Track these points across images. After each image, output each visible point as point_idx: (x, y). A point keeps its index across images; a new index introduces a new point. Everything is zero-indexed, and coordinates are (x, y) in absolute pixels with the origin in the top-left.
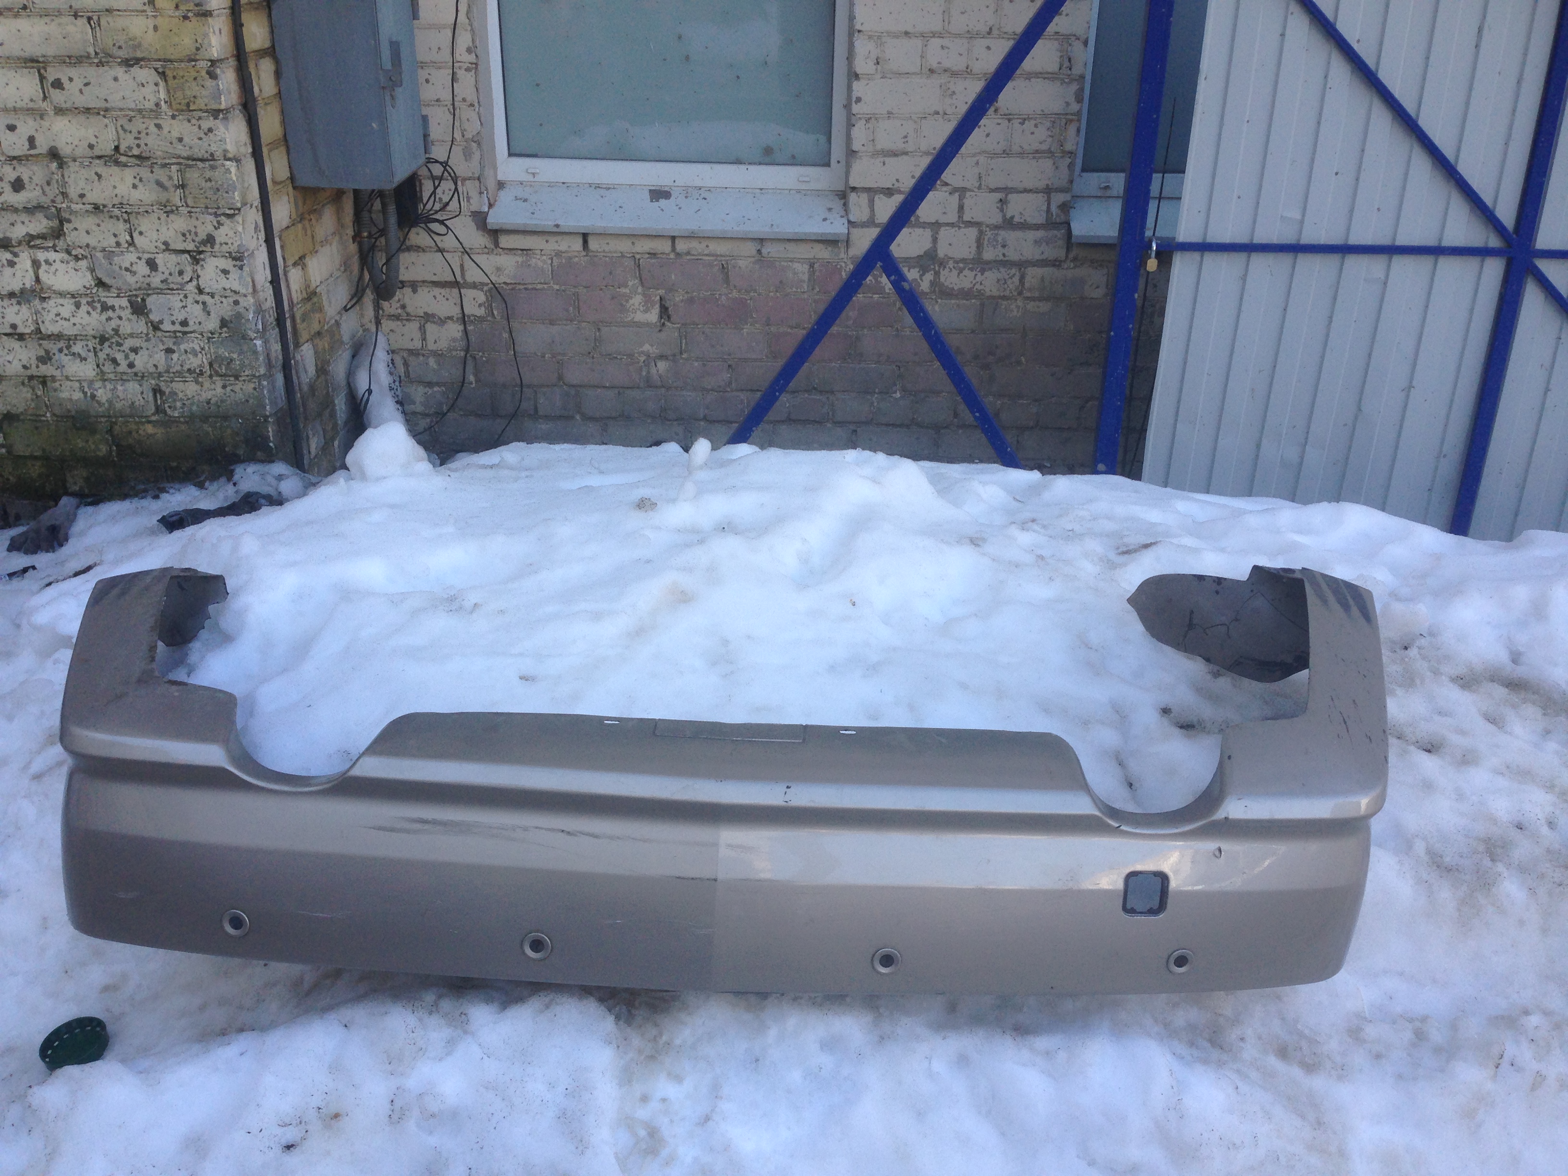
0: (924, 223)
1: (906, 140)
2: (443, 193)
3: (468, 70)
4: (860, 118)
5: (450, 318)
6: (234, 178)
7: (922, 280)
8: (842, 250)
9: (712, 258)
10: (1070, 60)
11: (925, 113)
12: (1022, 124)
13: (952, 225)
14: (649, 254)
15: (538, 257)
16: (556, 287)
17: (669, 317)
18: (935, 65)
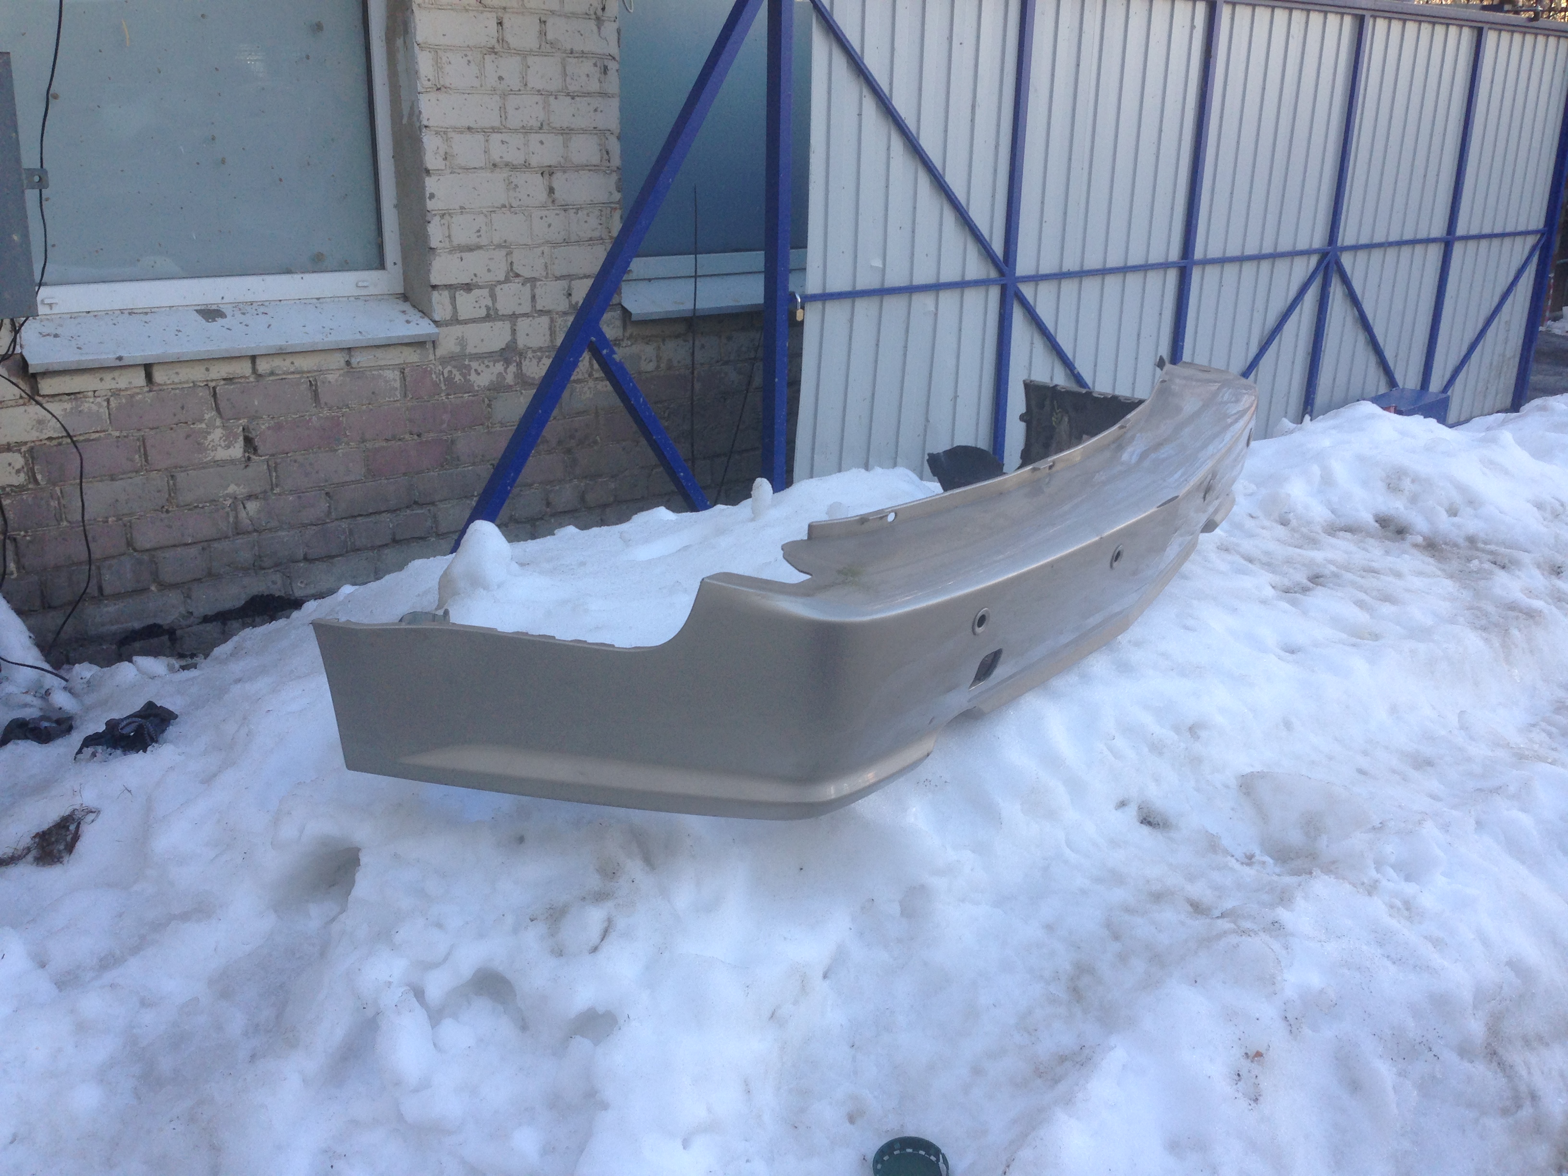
0: (503, 315)
1: (479, 234)
4: (435, 215)
7: (506, 372)
8: (431, 351)
9: (298, 376)
10: (608, 153)
11: (493, 207)
12: (577, 213)
13: (526, 315)
14: (224, 379)
15: (91, 400)
16: (117, 434)
17: (255, 450)
18: (498, 160)
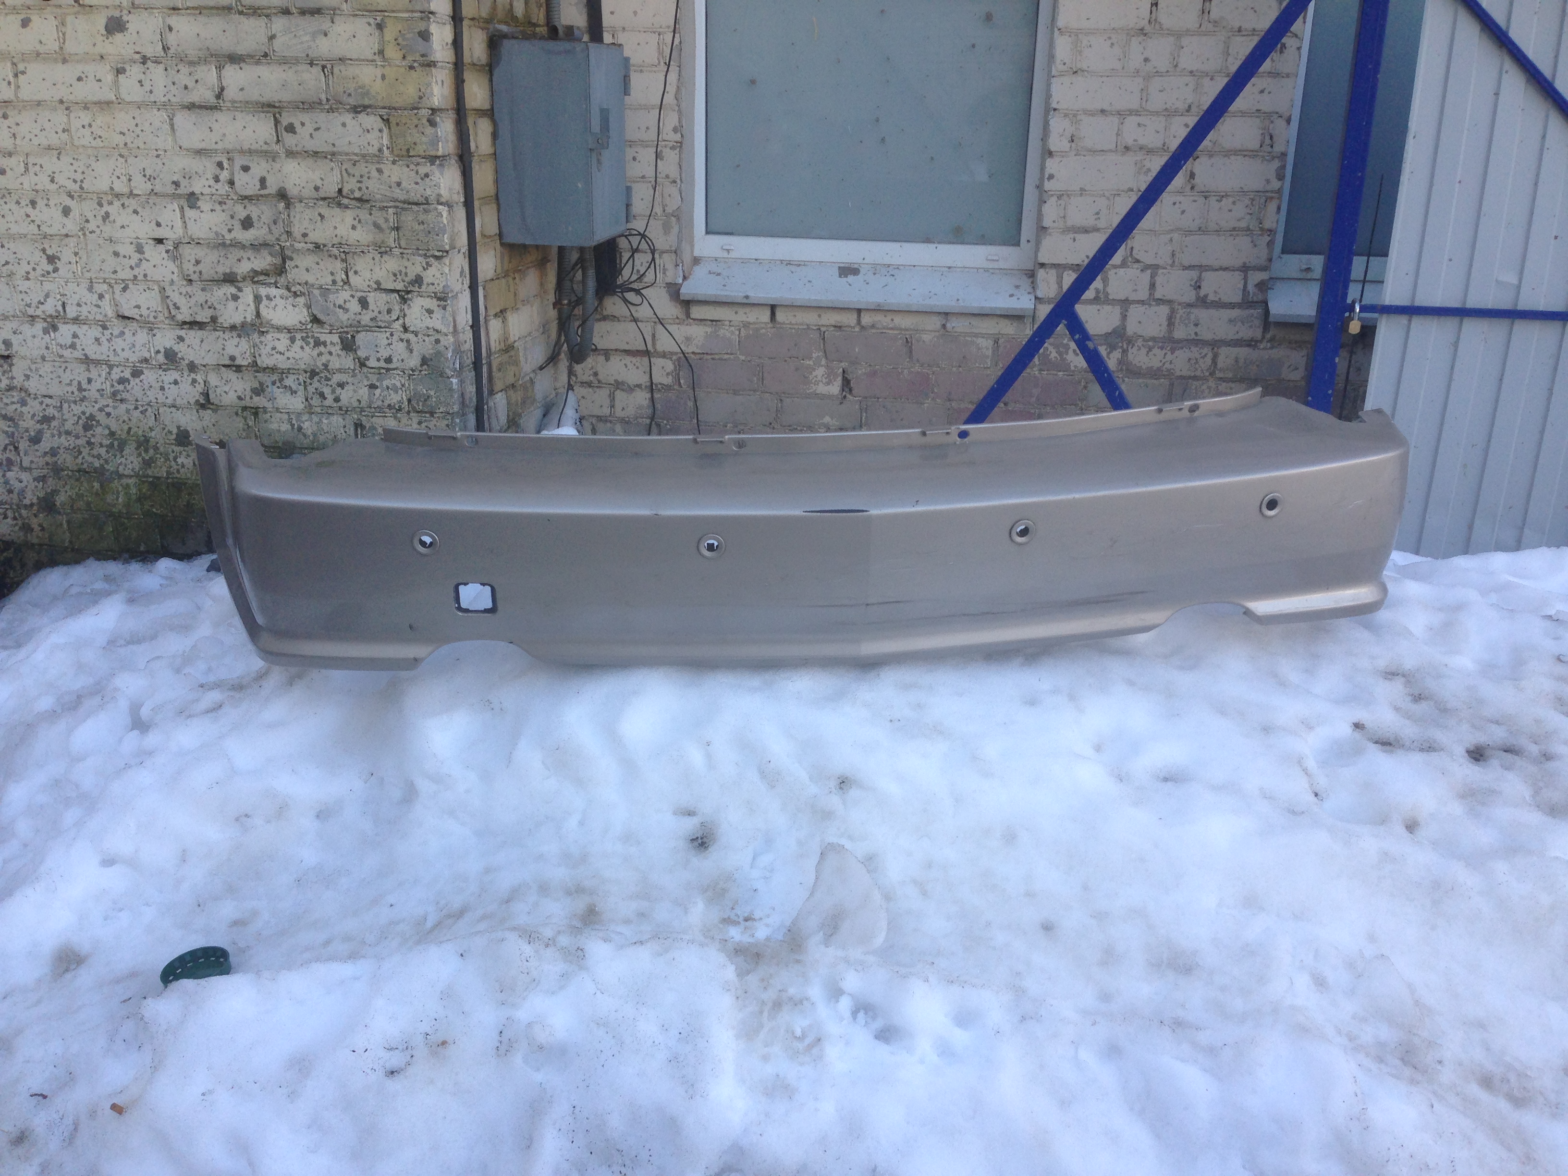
0: (1114, 300)
1: (1097, 216)
2: (641, 265)
3: (673, 148)
4: (1052, 195)
5: (639, 386)
6: (445, 222)
7: (1111, 356)
8: (1028, 325)
9: (895, 332)
10: (1271, 137)
11: (1118, 190)
12: (1219, 201)
13: (1142, 302)
14: (835, 326)
15: (727, 328)
16: (743, 358)
17: (851, 390)
18: (1130, 142)
